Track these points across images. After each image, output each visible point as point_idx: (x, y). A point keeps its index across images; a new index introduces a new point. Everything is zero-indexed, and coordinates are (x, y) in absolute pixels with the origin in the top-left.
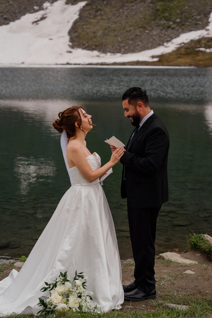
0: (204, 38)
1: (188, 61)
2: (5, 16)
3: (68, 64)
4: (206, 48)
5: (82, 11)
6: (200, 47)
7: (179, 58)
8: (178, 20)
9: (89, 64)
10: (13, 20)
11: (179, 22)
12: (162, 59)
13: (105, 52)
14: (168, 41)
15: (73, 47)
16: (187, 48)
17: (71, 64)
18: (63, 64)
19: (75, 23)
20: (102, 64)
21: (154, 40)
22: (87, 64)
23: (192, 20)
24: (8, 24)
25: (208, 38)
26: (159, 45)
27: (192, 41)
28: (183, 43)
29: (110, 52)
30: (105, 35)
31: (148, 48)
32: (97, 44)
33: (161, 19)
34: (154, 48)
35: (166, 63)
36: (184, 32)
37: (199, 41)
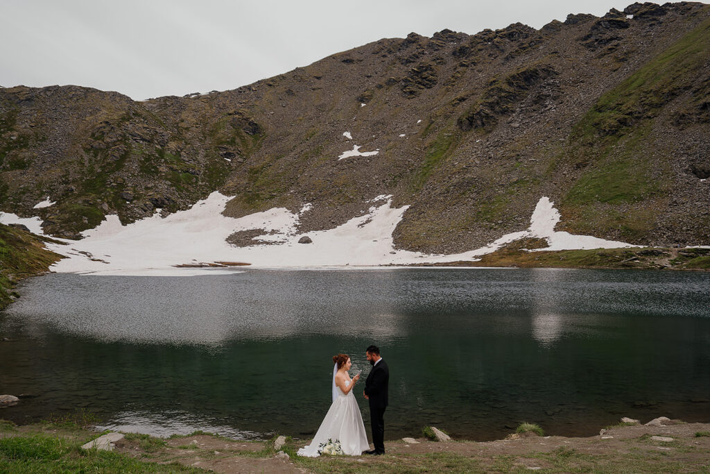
0: (526, 239)
1: (511, 261)
2: (332, 221)
3: (391, 265)
4: (529, 249)
5: (406, 214)
6: (522, 248)
7: (502, 258)
8: (500, 222)
9: (413, 265)
10: (340, 224)
11: (501, 224)
12: (485, 259)
13: (428, 252)
14: (490, 242)
15: (396, 248)
16: (509, 249)
17: (394, 265)
18: (386, 265)
19: (399, 225)
20: (425, 265)
21: (477, 240)
22: (410, 265)
23: (514, 221)
24: (335, 227)
25: (530, 238)
26: (482, 245)
27: (514, 241)
28: (505, 243)
29: (433, 252)
30: (427, 236)
31: (471, 249)
32: (420, 245)
33: (483, 221)
34: (477, 248)
35: (489, 263)
36: (506, 233)
37: (521, 241)
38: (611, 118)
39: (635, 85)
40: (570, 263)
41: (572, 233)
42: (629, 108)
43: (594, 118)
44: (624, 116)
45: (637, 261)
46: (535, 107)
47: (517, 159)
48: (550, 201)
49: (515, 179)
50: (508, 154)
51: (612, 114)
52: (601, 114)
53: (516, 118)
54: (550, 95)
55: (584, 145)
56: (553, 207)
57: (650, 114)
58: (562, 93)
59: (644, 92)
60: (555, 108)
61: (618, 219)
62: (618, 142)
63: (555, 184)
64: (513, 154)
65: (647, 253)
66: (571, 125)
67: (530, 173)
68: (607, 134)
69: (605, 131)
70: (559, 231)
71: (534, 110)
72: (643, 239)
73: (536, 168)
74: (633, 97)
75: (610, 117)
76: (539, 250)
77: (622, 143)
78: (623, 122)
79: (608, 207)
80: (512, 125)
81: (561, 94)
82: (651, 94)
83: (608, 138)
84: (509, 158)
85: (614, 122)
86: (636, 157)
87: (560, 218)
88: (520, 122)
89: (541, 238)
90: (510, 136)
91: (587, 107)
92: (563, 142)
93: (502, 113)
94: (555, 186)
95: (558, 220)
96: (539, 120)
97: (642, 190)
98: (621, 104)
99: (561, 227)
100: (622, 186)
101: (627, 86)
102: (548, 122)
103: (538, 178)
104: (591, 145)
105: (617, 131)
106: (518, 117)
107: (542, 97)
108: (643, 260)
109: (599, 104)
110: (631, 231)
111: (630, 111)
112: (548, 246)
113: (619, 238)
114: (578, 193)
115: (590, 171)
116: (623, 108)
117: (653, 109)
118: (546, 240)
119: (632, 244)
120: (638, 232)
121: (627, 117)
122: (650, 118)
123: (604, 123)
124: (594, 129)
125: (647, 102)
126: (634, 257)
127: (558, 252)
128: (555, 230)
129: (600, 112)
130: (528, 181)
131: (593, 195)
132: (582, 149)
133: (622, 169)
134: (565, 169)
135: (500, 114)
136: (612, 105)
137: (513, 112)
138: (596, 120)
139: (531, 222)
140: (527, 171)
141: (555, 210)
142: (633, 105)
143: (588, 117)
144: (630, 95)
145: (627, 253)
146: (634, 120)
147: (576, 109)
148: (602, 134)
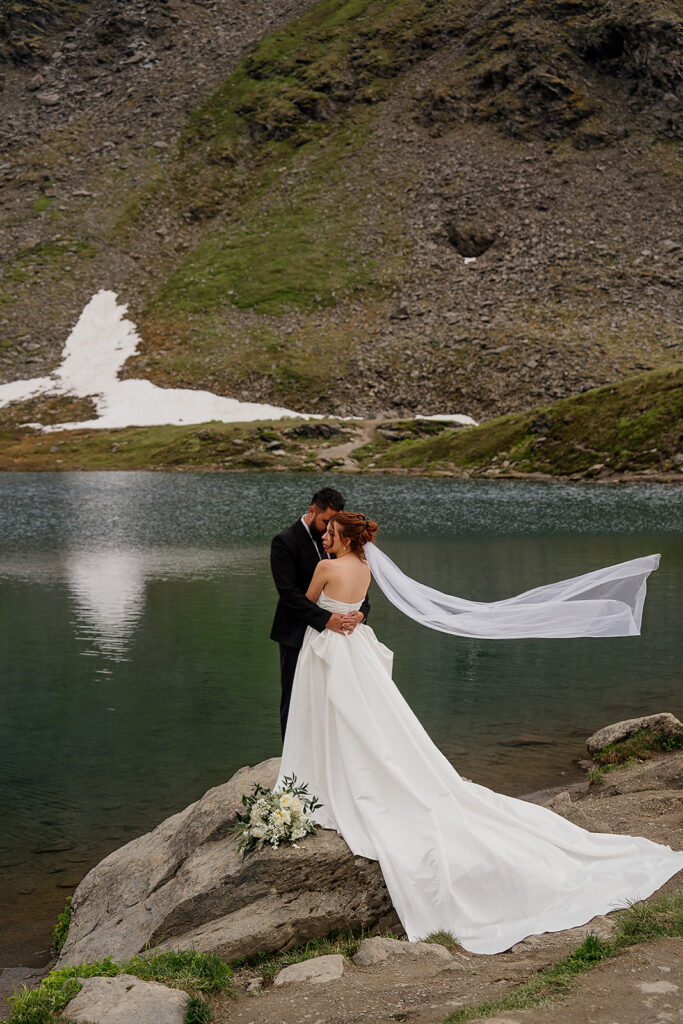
0: (44, 398)
4: (45, 424)
6: (29, 421)
23: (19, 352)
25: (55, 397)
27: (13, 404)
37: (30, 405)
38: (279, 96)
39: (343, 14)
40: (132, 459)
41: (160, 384)
42: (323, 74)
43: (241, 93)
44: (310, 92)
45: (281, 452)
46: (101, 52)
47: (42, 190)
48: (119, 301)
49: (32, 242)
50: (21, 174)
51: (284, 87)
52: (259, 85)
53: (51, 79)
54: (140, 24)
55: (213, 163)
56: (125, 317)
57: (370, 91)
58: (174, 20)
59: (361, 35)
60: (151, 61)
61: (272, 349)
62: (294, 159)
63: (136, 259)
64: (33, 175)
65: (305, 432)
66: (186, 108)
67: (72, 229)
68: (270, 136)
69: (265, 128)
70: (127, 378)
71: (100, 62)
72: (322, 399)
73: (88, 215)
74: (337, 44)
75: (278, 94)
76: (70, 426)
77: (303, 161)
78: (307, 109)
79: (252, 319)
80: (40, 96)
81: (169, 23)
82: (376, 42)
83: (273, 147)
84: (23, 185)
85: (287, 108)
86: (329, 199)
87: (139, 347)
88: (62, 91)
89: (82, 394)
90: (33, 128)
91: (228, 64)
92: (163, 150)
93: (15, 60)
94: (134, 264)
95: (131, 351)
96: (109, 88)
97: (336, 282)
98: (307, 63)
99: (136, 368)
100: (290, 270)
101: (326, 14)
102: (130, 96)
103: (92, 243)
104: (231, 162)
105: (293, 130)
106: (57, 74)
107: (119, 25)
108: (295, 448)
109: (258, 57)
110: (298, 378)
111: (325, 80)
112: (96, 417)
113: (269, 398)
114: (187, 285)
115: (222, 229)
116: (311, 71)
117: (379, 80)
118: (95, 400)
119: (297, 411)
120: (312, 381)
121: (317, 95)
122: (368, 101)
123: (264, 107)
124: (239, 121)
125: (366, 60)
126: (275, 443)
127: (115, 431)
128: (121, 376)
129: (258, 77)
130: (65, 248)
131: (222, 291)
132: (208, 173)
133: (295, 227)
134: (165, 221)
135: (10, 63)
136: (287, 61)
137: (46, 60)
138: (246, 100)
139: (64, 353)
140: (64, 221)
141: (129, 326)
142: (334, 67)
143: (227, 91)
144: (329, 38)
145: (262, 433)
146: (333, 106)
147: (201, 65)
148: (258, 136)
